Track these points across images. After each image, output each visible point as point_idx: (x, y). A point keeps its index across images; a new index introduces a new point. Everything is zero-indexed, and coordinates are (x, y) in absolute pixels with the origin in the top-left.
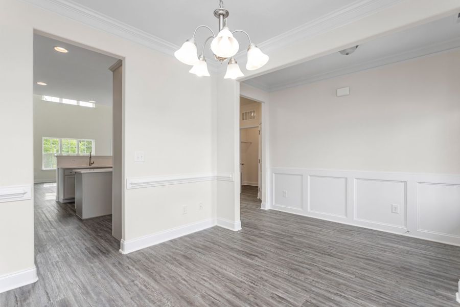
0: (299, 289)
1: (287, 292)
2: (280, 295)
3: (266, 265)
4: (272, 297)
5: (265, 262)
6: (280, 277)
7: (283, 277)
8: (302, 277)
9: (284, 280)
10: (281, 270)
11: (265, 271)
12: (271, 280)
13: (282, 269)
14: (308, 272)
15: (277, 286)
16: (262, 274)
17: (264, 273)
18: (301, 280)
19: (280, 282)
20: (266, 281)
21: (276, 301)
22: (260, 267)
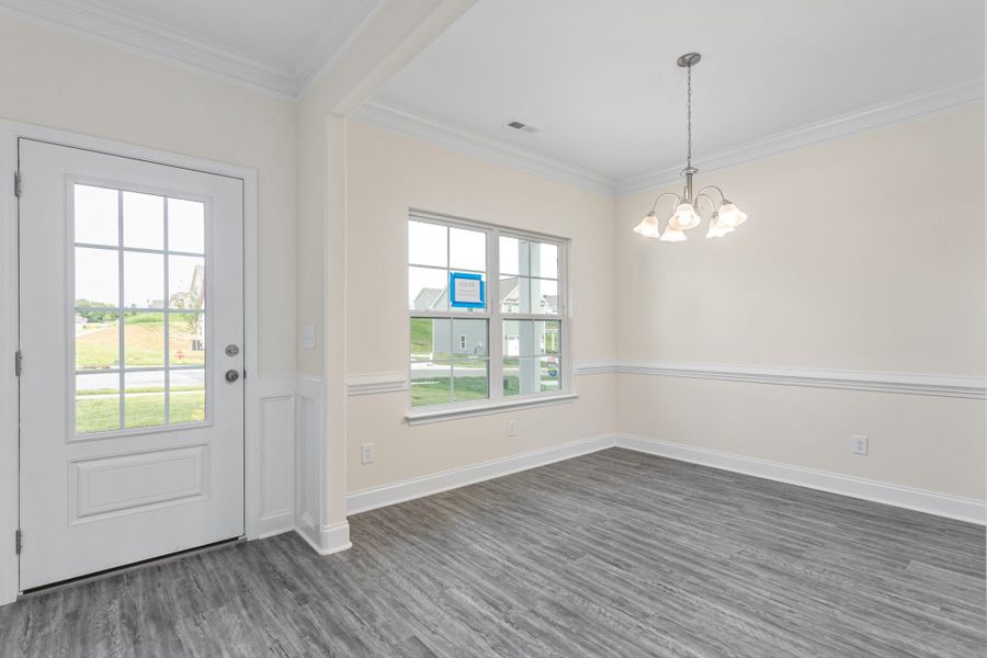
0: (579, 575)
1: (603, 573)
2: (615, 568)
3: (644, 633)
4: (629, 566)
5: (647, 643)
6: (608, 597)
7: (602, 599)
8: (562, 596)
9: (602, 592)
10: (604, 615)
11: (645, 615)
12: (630, 592)
13: (601, 618)
14: (540, 607)
15: (619, 581)
16: (651, 607)
17: (649, 611)
18: (568, 589)
19: (611, 588)
20: (641, 592)
21: (623, 562)
22: (660, 626)
